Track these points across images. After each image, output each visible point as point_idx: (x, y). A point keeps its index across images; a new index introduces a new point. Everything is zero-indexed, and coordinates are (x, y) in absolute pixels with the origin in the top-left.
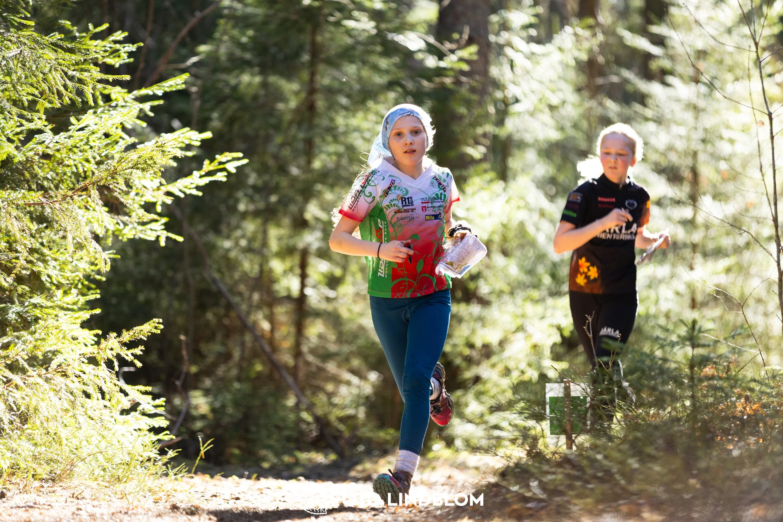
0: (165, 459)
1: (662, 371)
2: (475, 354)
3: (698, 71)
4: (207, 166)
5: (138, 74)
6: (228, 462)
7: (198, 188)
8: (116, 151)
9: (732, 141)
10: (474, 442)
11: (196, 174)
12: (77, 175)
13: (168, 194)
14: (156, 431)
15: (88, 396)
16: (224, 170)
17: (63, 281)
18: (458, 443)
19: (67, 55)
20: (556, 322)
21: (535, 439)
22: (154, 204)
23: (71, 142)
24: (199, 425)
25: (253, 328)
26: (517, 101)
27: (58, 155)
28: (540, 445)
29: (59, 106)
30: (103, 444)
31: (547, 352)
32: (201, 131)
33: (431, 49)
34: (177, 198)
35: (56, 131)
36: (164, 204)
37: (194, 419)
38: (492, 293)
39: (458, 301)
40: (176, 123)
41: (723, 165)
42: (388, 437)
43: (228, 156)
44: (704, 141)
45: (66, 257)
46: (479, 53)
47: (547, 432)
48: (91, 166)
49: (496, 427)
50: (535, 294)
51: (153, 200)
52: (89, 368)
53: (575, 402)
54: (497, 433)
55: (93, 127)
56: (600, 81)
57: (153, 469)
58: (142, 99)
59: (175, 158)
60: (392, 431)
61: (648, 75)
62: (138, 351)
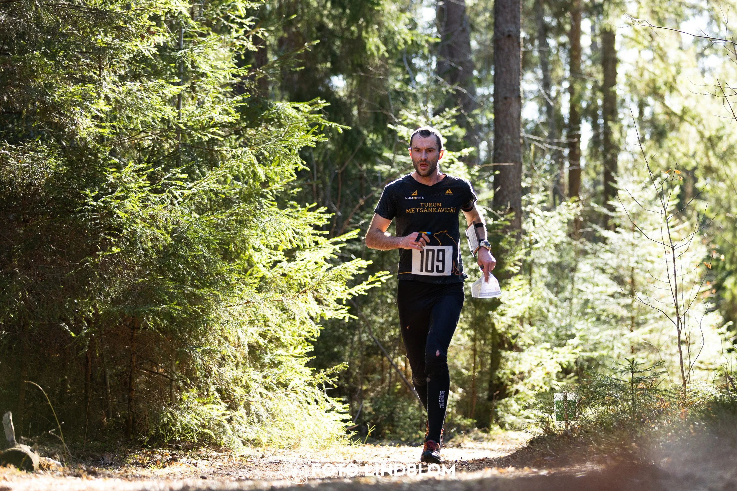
0: (350, 436)
1: (616, 386)
2: (515, 378)
3: (635, 226)
4: (371, 279)
5: (333, 230)
6: (383, 438)
7: (365, 291)
8: (321, 272)
9: (652, 262)
10: (516, 425)
11: (365, 283)
12: (300, 284)
13: (350, 294)
14: (345, 421)
15: (309, 403)
16: (380, 281)
17: (294, 342)
18: (507, 426)
19: (296, 221)
20: (559, 361)
21: (548, 423)
22: (342, 300)
23: (297, 267)
24: (367, 418)
25: (396, 366)
26: (537, 242)
27: (290, 274)
28: (551, 427)
29: (290, 247)
30: (316, 429)
31: (554, 376)
32: (367, 260)
33: (490, 215)
34: (354, 296)
35: (289, 261)
36: (347, 300)
37: (365, 414)
38: (524, 345)
39: (506, 350)
40: (353, 256)
41: (648, 275)
42: (469, 423)
43: (381, 273)
44: (637, 262)
45: (295, 328)
46: (516, 215)
47: (555, 419)
48: (308, 280)
49: (528, 417)
50: (548, 345)
51: (341, 297)
52: (309, 388)
53: (570, 403)
54: (528, 420)
55: (308, 259)
56: (581, 231)
57: (343, 442)
58: (335, 243)
59: (353, 275)
60: (471, 420)
61: (607, 228)
62: (335, 379)
